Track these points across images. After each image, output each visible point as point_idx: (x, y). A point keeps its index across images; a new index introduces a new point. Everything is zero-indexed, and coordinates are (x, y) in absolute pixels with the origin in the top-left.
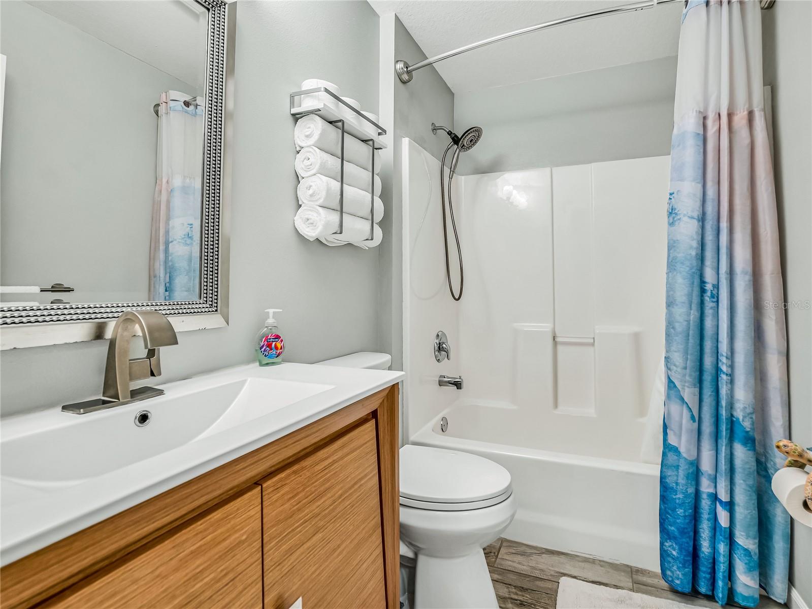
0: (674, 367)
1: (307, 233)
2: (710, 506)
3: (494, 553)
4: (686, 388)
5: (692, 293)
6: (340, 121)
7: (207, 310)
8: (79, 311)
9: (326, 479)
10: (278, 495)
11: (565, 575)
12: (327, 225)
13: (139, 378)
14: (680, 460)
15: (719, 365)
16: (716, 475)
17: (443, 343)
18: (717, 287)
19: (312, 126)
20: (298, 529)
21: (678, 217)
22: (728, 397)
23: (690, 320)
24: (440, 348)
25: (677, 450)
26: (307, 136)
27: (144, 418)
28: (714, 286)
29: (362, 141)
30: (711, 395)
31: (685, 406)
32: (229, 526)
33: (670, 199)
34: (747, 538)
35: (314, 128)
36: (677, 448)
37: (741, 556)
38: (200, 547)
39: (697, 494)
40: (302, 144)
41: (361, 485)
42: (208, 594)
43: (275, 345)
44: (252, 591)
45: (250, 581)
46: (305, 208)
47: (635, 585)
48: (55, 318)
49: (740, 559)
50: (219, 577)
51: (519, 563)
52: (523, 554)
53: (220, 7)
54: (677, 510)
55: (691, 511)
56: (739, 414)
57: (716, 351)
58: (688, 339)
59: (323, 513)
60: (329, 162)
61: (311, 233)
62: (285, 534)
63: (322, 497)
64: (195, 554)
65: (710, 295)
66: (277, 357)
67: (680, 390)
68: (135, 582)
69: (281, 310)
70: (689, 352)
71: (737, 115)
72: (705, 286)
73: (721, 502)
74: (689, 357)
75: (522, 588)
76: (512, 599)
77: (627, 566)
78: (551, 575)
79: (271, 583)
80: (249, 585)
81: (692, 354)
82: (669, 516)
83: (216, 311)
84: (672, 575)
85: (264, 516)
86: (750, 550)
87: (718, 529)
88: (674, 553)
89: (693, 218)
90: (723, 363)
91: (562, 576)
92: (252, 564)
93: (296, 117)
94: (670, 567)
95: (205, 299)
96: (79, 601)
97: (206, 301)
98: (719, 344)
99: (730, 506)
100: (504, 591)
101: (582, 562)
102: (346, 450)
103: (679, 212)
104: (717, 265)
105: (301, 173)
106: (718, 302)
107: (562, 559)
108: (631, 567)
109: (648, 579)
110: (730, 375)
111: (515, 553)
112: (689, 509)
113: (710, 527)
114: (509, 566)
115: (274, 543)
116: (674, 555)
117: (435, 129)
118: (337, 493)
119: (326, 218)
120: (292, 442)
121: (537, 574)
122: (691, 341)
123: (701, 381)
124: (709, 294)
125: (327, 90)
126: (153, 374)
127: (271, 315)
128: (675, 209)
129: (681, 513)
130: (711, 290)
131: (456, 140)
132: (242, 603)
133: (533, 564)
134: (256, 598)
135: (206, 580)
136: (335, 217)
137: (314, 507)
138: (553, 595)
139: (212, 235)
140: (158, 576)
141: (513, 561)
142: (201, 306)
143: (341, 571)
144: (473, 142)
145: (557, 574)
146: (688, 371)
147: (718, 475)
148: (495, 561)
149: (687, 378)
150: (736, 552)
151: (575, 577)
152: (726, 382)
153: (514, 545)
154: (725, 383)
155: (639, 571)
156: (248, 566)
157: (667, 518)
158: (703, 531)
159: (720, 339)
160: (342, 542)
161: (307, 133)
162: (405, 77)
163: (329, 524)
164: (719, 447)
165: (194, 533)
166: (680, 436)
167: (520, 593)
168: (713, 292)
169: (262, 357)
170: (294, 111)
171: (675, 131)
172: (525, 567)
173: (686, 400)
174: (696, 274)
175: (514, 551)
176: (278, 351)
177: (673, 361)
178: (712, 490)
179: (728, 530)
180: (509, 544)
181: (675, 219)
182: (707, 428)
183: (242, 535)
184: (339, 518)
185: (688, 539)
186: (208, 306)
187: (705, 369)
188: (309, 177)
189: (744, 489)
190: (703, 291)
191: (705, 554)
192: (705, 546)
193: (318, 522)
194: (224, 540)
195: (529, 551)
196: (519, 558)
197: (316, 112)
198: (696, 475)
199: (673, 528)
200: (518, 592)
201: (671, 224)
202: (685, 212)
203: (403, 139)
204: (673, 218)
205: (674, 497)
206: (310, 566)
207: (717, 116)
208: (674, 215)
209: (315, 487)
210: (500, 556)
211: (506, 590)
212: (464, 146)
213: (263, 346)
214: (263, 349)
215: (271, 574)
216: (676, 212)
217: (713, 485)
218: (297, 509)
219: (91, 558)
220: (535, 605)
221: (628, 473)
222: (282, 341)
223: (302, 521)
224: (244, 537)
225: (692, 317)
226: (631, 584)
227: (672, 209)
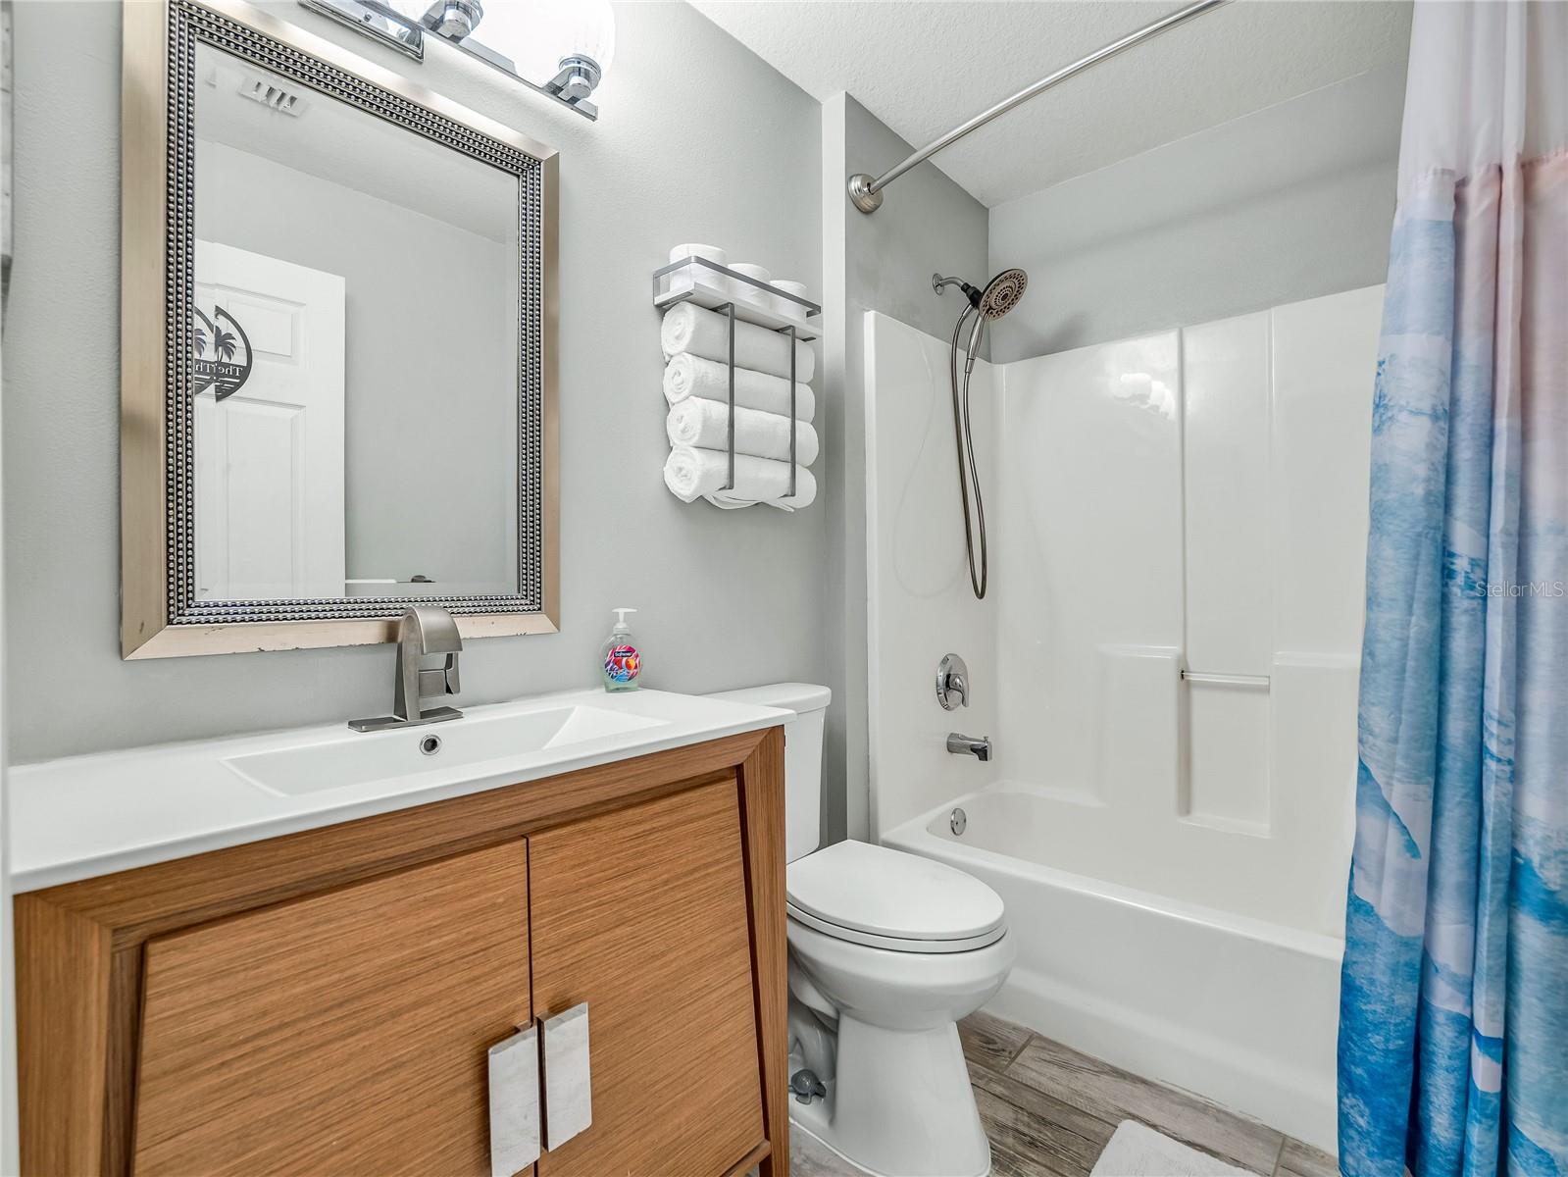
0: (1371, 738)
1: (680, 491)
2: (1453, 1042)
3: (1010, 1053)
4: (1395, 782)
5: (1415, 579)
6: (726, 305)
7: (526, 608)
8: (364, 606)
9: (638, 852)
10: (555, 857)
11: (1134, 1117)
12: (706, 476)
13: (432, 694)
14: (1379, 932)
15: (1485, 739)
16: (1473, 977)
17: (957, 676)
18: (1483, 564)
19: (682, 320)
20: (589, 912)
21: (1390, 414)
22: (1501, 809)
23: (1408, 637)
24: (948, 683)
25: (1372, 911)
26: (677, 338)
27: (432, 744)
28: (1473, 563)
29: (777, 331)
30: (1460, 803)
31: (1392, 821)
32: (478, 879)
33: (1379, 374)
34: (1544, 1127)
35: (685, 322)
36: (1372, 907)
37: (1528, 1164)
38: (436, 895)
39: (1422, 1011)
40: (672, 352)
41: (708, 874)
42: (449, 956)
43: (627, 662)
44: (514, 973)
45: (510, 958)
46: (678, 451)
47: (1280, 1170)
48: (337, 614)
49: (1525, 1169)
50: (463, 941)
51: (1052, 1079)
52: (1063, 1065)
53: (533, 169)
54: (1369, 1035)
55: (1401, 1042)
56: (1532, 851)
57: (1477, 708)
58: (1403, 679)
59: (634, 900)
60: (711, 375)
61: (685, 490)
62: (564, 913)
63: (630, 877)
64: (430, 903)
65: (1463, 584)
66: (630, 679)
67: (1382, 786)
68: (354, 913)
69: (635, 610)
70: (1405, 707)
71: (1548, 161)
72: (1452, 563)
73: (1478, 1036)
74: (1403, 716)
75: (1043, 1119)
76: (1017, 1130)
77: (1278, 1133)
78: (1107, 1112)
79: (543, 971)
80: (509, 964)
81: (1411, 712)
82: (1352, 1045)
83: (540, 609)
84: (1355, 1165)
85: (531, 880)
86: (1552, 1155)
87: (1471, 1093)
88: (1362, 1122)
89: (1417, 413)
90: (1492, 734)
91: (1126, 1118)
92: (513, 938)
93: (662, 309)
94: (1353, 1149)
95: (525, 593)
96: (291, 915)
97: (526, 596)
98: (1485, 690)
99: (1505, 1050)
100: (1005, 1115)
101: (1180, 1104)
102: (675, 817)
103: (1391, 404)
104: (1485, 516)
105: (672, 398)
106: (1485, 599)
107: (1140, 1090)
108: (1285, 1137)
109: (1315, 1166)
110: (1510, 762)
111: (1049, 1062)
112: (1398, 1038)
113: (1452, 1086)
114: (1031, 1079)
115: (547, 920)
116: (1361, 1127)
117: (940, 284)
118: (660, 876)
119: (704, 465)
120: (574, 788)
121: (1081, 1104)
122: (1410, 682)
123: (1438, 772)
124: (1460, 580)
125: (700, 261)
126: (449, 691)
127: (621, 617)
128: (1385, 396)
129: (1377, 1043)
130: (1467, 573)
131: (975, 298)
132: (498, 984)
133: (1078, 1085)
134: (519, 983)
135: (445, 939)
136: (720, 463)
137: (617, 887)
138: (1096, 1145)
139: (531, 503)
140: (381, 916)
141: (1041, 1073)
142: (518, 602)
143: (667, 990)
144: (1011, 298)
145: (1120, 1114)
146: (1401, 747)
147: (1475, 977)
148: (1007, 1066)
149: (1400, 762)
150: (1516, 1151)
151: (1154, 1127)
152: (1497, 777)
153: (1051, 1048)
154: (1494, 779)
155: (1298, 1147)
156: (507, 938)
157: (1349, 1048)
158: (1435, 1090)
159: (1487, 682)
160: (670, 950)
161: (677, 333)
162: (868, 203)
163: (645, 917)
164: (1480, 919)
165: (429, 877)
166: (1379, 884)
167: (1036, 1126)
168: (1471, 576)
169: (608, 679)
170: (659, 300)
171: (1397, 222)
172: (1060, 1088)
173: (1395, 806)
174: (1426, 537)
175: (1048, 1058)
176: (631, 672)
177: (1368, 725)
178: (1458, 1008)
179: (1496, 1102)
180: (1043, 1044)
181: (1384, 418)
182: (1452, 872)
183: (498, 897)
184: (664, 913)
185: (1392, 1100)
186: (528, 602)
187: (1448, 747)
188: (682, 401)
189: (1541, 1019)
190: (1447, 573)
191: (1439, 1141)
192: (1440, 1124)
193: (624, 908)
194: (471, 896)
195: (1077, 1063)
196: (1055, 1071)
197: (687, 298)
198: (1423, 970)
199: (1359, 1071)
200: (1032, 1123)
201: (1377, 430)
202: (1403, 402)
203: (866, 314)
204: (1381, 417)
205: (1364, 1008)
206: (610, 968)
207: (1494, 172)
208: (1381, 410)
209: (618, 858)
210: (1019, 1060)
211: (1011, 1114)
212: (991, 308)
213: (609, 663)
214: (609, 667)
215: (542, 959)
216: (1385, 402)
217: (1463, 998)
218: (587, 882)
219: (303, 872)
220: (1056, 1151)
221: (1282, 949)
222: (637, 656)
223: (595, 901)
224: (501, 900)
225: (1413, 631)
226: (1273, 1167)
227: (1380, 398)
